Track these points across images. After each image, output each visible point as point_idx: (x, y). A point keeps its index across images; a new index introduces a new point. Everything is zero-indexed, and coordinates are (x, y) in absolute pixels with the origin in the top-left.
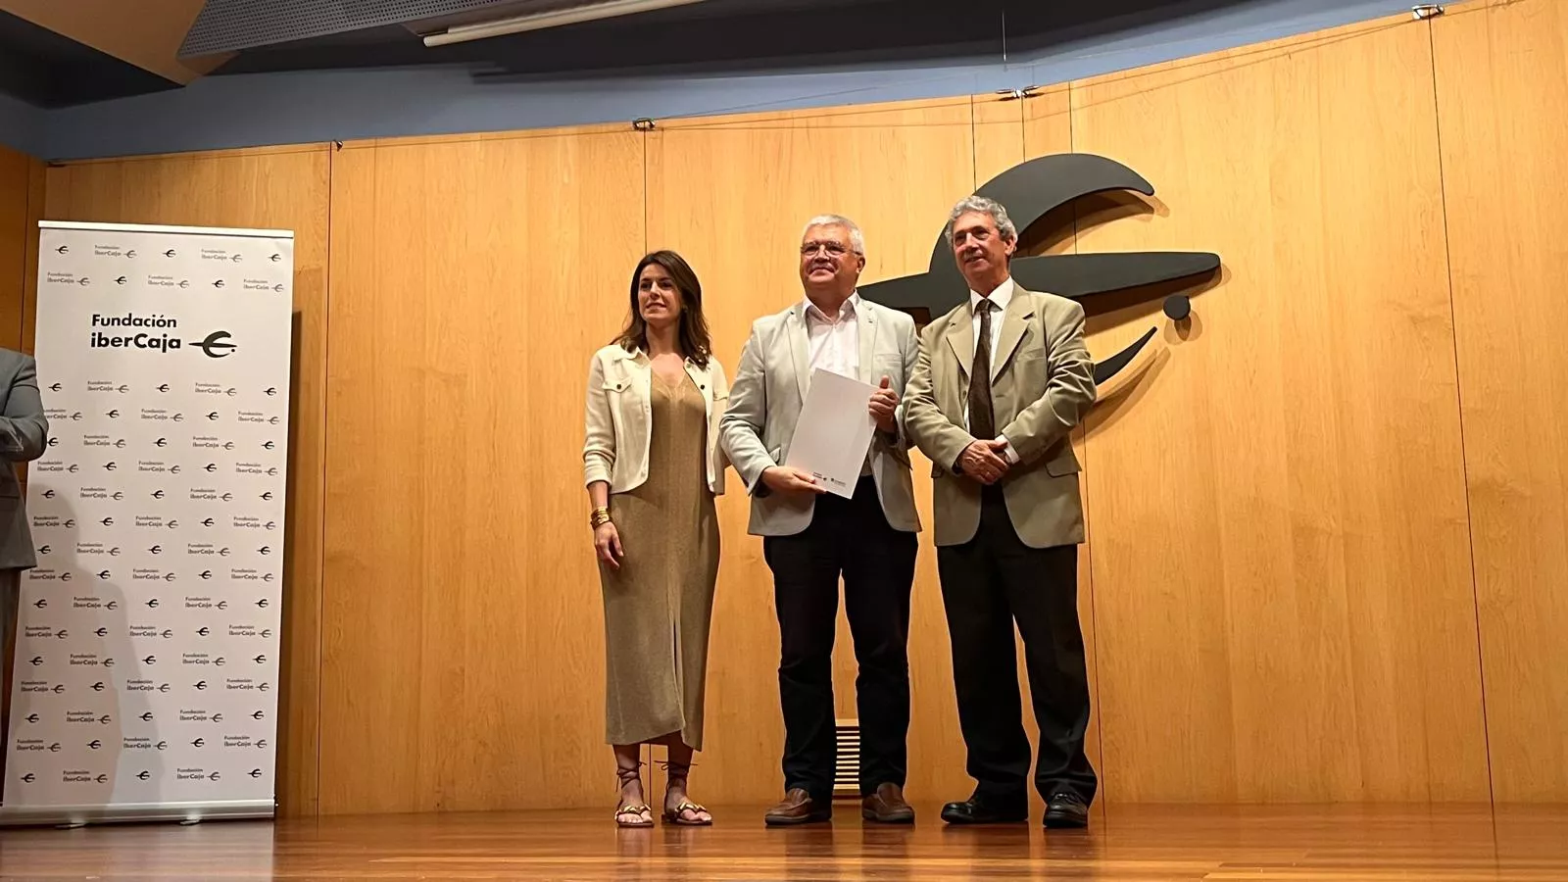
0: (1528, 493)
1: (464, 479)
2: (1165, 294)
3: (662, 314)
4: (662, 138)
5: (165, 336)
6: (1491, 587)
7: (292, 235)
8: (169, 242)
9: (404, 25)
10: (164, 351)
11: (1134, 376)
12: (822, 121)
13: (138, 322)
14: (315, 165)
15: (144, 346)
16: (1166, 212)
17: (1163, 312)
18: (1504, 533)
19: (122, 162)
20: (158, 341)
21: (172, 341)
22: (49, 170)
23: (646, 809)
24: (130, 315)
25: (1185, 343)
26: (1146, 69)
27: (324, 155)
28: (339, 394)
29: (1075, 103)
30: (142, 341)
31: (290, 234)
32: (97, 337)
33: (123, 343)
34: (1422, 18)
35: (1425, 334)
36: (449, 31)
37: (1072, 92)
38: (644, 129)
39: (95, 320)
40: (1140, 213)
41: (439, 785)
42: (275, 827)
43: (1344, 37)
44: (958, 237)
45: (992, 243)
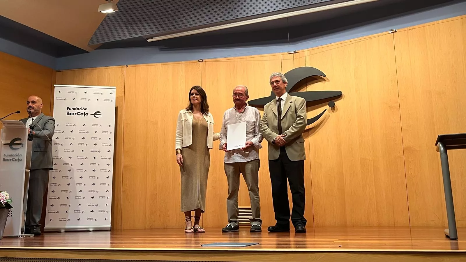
0: (418, 149)
1: (157, 147)
2: (328, 102)
3: (196, 101)
4: (205, 64)
5: (85, 112)
6: (410, 172)
8: (86, 90)
9: (143, 37)
10: (84, 116)
11: (321, 121)
12: (244, 60)
13: (78, 109)
14: (121, 71)
15: (79, 115)
16: (329, 81)
17: (328, 105)
18: (413, 160)
20: (83, 114)
21: (86, 114)
22: (57, 72)
23: (192, 228)
24: (76, 107)
25: (334, 113)
26: (323, 46)
27: (123, 69)
29: (306, 55)
30: (79, 114)
31: (115, 87)
32: (68, 113)
33: (74, 114)
34: (392, 33)
35: (393, 110)
36: (154, 38)
37: (306, 52)
38: (201, 62)
39: (68, 109)
40: (322, 81)
41: (151, 222)
42: (111, 232)
43: (372, 38)
44: (272, 83)
45: (281, 84)
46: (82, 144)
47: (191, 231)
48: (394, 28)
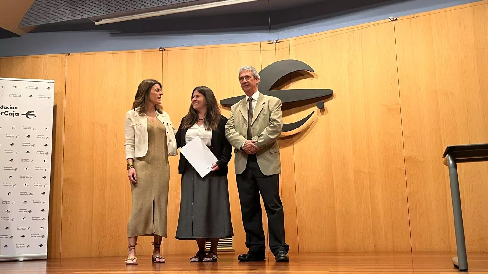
0: (422, 160)
1: (107, 156)
2: (317, 102)
4: (168, 54)
6: (412, 188)
7: (54, 82)
8: (16, 83)
9: (90, 19)
10: (14, 116)
11: (307, 126)
12: (217, 49)
13: (5, 108)
14: (61, 60)
15: (7, 115)
16: (317, 77)
17: (316, 107)
18: (415, 172)
20: (12, 113)
24: (3, 105)
25: (323, 116)
26: (312, 35)
27: (64, 58)
28: (68, 130)
29: (291, 45)
30: (6, 113)
31: (53, 81)
34: (392, 21)
35: (392, 113)
36: (103, 20)
37: (290, 41)
38: (162, 51)
40: (310, 77)
41: (98, 249)
42: (47, 262)
43: (369, 26)
44: (241, 79)
45: (252, 80)
46: (10, 152)
47: (132, 263)
48: (395, 15)
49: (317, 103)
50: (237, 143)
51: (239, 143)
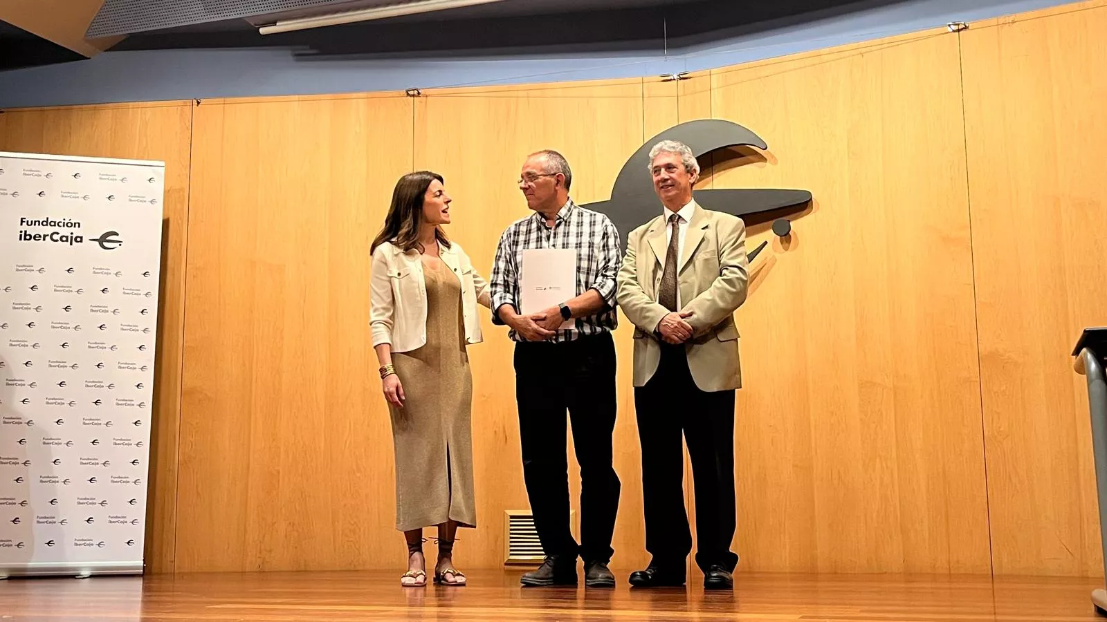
0: (1020, 360)
1: (282, 338)
2: (772, 219)
4: (426, 102)
5: (72, 233)
6: (995, 425)
7: (163, 165)
8: (78, 168)
9: (248, 20)
10: (71, 244)
12: (538, 93)
13: (53, 224)
14: (181, 115)
15: (57, 241)
16: (775, 162)
17: (772, 230)
18: (1004, 388)
19: (44, 110)
20: (67, 237)
21: (77, 237)
23: (421, 574)
24: (47, 218)
25: (787, 252)
26: (761, 62)
27: (188, 110)
28: (195, 277)
29: (714, 85)
30: (55, 237)
31: (162, 163)
32: (23, 234)
33: (42, 238)
34: (954, 31)
35: (952, 249)
36: (277, 24)
37: (713, 77)
38: (413, 95)
39: (22, 222)
40: (759, 161)
41: (260, 553)
42: (144, 580)
43: (900, 43)
44: (655, 170)
45: (679, 175)
46: (63, 326)
47: (414, 582)
48: (962, 18)
49: (774, 221)
50: (647, 317)
51: (653, 318)
